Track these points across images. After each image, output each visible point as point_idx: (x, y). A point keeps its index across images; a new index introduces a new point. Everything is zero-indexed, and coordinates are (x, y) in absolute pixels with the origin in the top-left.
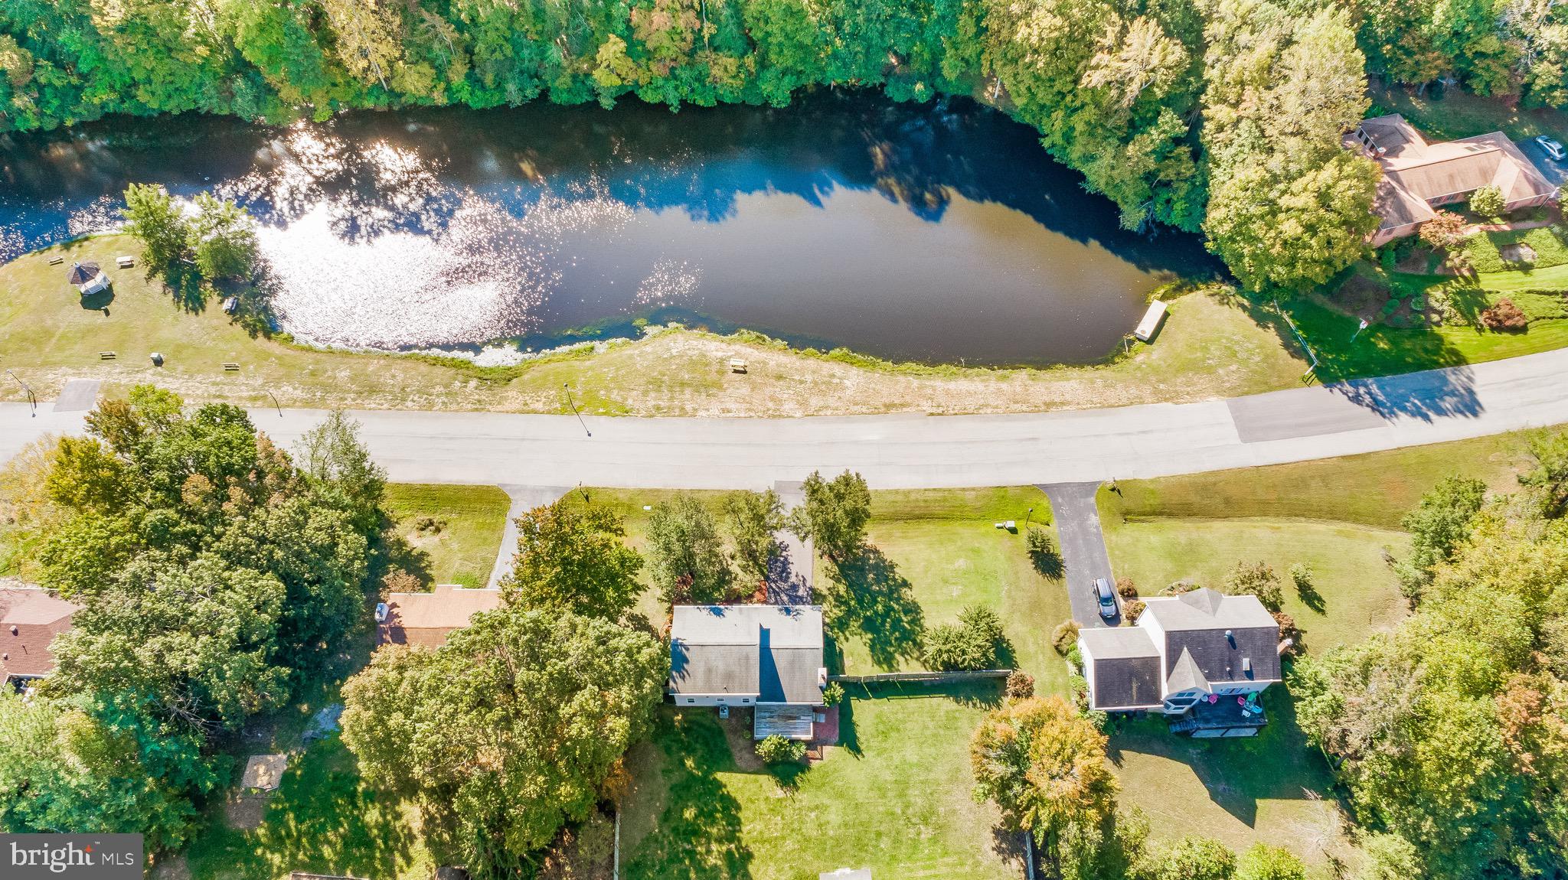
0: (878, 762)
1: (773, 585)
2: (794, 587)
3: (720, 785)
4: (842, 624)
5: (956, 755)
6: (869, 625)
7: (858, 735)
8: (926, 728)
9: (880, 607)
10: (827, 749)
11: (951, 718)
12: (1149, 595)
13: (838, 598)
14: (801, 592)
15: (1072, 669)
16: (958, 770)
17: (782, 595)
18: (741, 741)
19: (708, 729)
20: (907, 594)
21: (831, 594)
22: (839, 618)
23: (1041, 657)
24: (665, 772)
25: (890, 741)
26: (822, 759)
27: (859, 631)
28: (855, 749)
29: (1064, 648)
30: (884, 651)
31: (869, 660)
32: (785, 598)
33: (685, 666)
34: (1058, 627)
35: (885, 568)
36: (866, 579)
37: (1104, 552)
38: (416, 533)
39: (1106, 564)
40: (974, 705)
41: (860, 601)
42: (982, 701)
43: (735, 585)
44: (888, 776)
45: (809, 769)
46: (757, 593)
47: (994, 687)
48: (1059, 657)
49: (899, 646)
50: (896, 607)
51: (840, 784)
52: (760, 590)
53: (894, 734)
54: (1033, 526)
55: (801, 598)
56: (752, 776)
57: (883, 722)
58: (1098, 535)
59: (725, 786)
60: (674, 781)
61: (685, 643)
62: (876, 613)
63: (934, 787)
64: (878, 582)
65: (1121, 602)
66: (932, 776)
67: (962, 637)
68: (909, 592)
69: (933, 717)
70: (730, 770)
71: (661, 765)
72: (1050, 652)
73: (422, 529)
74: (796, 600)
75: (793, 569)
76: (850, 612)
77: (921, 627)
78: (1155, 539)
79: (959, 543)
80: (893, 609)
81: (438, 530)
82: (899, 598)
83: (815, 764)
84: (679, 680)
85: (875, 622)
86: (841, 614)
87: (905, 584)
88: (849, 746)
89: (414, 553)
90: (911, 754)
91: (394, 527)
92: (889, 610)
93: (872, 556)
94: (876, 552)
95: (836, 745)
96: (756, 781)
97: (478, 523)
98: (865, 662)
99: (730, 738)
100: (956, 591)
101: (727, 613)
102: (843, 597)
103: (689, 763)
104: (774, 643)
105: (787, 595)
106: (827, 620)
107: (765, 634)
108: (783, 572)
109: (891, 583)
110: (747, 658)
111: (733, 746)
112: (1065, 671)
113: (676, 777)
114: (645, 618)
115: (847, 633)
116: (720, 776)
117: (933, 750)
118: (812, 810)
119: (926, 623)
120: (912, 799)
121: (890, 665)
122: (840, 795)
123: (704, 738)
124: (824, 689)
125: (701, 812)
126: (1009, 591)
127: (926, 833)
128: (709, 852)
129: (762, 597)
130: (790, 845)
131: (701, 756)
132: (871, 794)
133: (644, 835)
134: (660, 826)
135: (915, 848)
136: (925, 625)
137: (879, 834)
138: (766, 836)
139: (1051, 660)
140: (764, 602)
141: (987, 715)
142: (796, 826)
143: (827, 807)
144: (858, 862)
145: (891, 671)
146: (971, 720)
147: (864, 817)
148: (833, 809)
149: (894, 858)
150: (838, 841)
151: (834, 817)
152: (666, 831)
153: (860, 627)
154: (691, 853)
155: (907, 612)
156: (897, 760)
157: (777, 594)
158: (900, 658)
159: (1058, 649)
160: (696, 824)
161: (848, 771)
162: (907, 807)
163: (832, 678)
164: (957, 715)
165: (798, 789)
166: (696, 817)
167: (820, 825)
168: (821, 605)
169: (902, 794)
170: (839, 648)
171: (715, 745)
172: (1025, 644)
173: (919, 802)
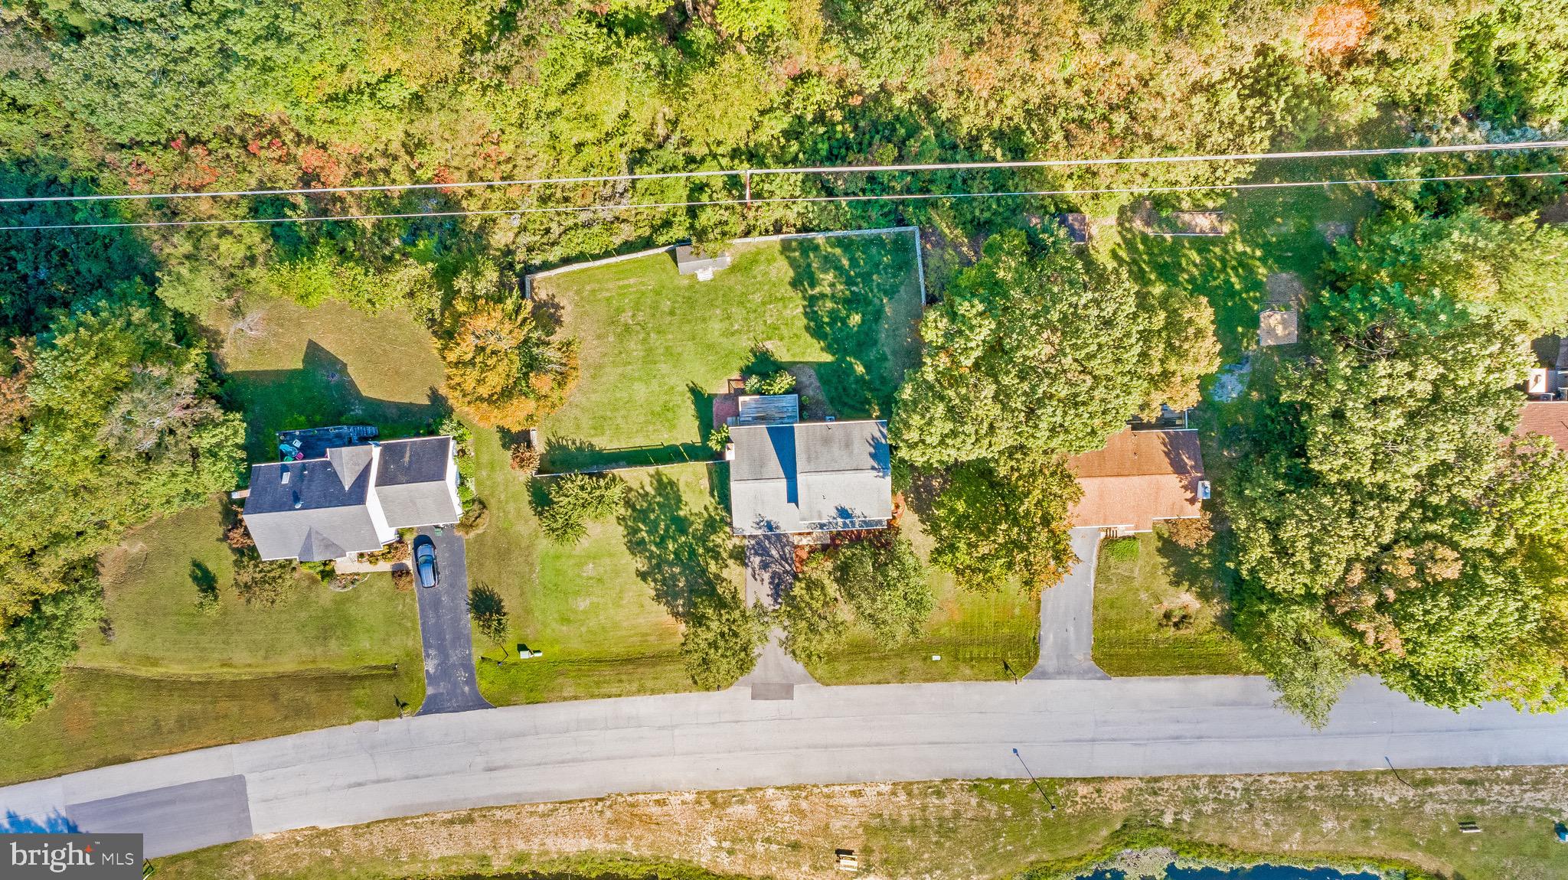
0: (673, 381)
1: (788, 567)
2: (765, 566)
3: (828, 349)
4: (712, 525)
5: (595, 391)
6: (682, 525)
7: (693, 407)
8: (624, 417)
9: (671, 547)
10: (724, 390)
11: (599, 429)
12: (381, 574)
13: (716, 556)
14: (756, 560)
15: (471, 484)
16: (594, 377)
17: (777, 556)
18: (811, 393)
19: (845, 404)
21: (724, 560)
22: (715, 532)
23: (503, 497)
24: (884, 358)
25: (661, 402)
26: (729, 381)
27: (692, 518)
28: (695, 391)
29: (476, 506)
30: (667, 497)
31: (682, 486)
32: (774, 552)
33: (872, 450)
34: (480, 531)
35: (666, 594)
36: (687, 581)
37: (423, 624)
38: (1191, 611)
39: (422, 610)
40: (574, 443)
41: (693, 553)
42: (566, 447)
43: (829, 565)
44: (664, 368)
45: (741, 370)
46: (805, 556)
47: (553, 463)
48: (483, 498)
49: (650, 504)
50: (653, 548)
51: (710, 358)
52: (802, 561)
53: (658, 409)
54: (499, 655)
55: (756, 554)
56: (797, 360)
57: (668, 420)
58: (427, 645)
59: (822, 349)
60: (874, 349)
61: (875, 473)
62: (675, 540)
63: (617, 359)
64: (673, 577)
65: (409, 563)
66: (620, 370)
67: (583, 506)
68: (640, 566)
69: (618, 427)
70: (820, 365)
71: (889, 364)
72: (492, 503)
73: (1184, 617)
74: (761, 549)
75: (767, 588)
76: (703, 539)
77: (626, 527)
78: (364, 643)
79: (584, 629)
80: (657, 545)
81: (1167, 616)
82: (650, 559)
83: (736, 375)
84: (878, 435)
85: (676, 529)
86: (712, 537)
87: (643, 576)
88: (703, 395)
89: (1187, 584)
90: (640, 391)
91: (1216, 617)
92: (661, 543)
93: (681, 609)
94: (676, 615)
95: (716, 395)
96: (793, 355)
97: (1124, 628)
98: (687, 484)
99: (822, 396)
100: (589, 569)
101: (834, 513)
102: (712, 557)
103: (860, 369)
104: (783, 484)
105: (772, 556)
106: (727, 529)
107: (793, 497)
108: (778, 585)
109: (659, 577)
110: (809, 460)
111: (819, 388)
112: (479, 484)
113: (872, 355)
115: (706, 515)
116: (828, 358)
117: (618, 396)
118: (737, 331)
119: (621, 530)
120: (639, 347)
121: (660, 481)
122: (710, 347)
123: (848, 395)
124: (728, 440)
125: (844, 321)
126: (532, 572)
127: (626, 317)
128: (832, 285)
129: (800, 553)
130: (757, 298)
131: (848, 376)
132: (680, 350)
133: (896, 296)
134: (882, 305)
135: (637, 303)
136: (621, 528)
137: (672, 313)
138: (780, 304)
139: (492, 494)
140: (796, 547)
141: (562, 433)
142: (752, 316)
143: (723, 335)
144: (691, 287)
145: (658, 473)
146: (578, 427)
147: (687, 328)
148: (717, 334)
149: (658, 293)
150: (711, 304)
151: (716, 327)
152: (876, 301)
153: (692, 523)
154: (850, 282)
155: (642, 542)
156: (655, 383)
157: (783, 558)
158: (649, 489)
159: (483, 505)
160: (848, 310)
161: (703, 370)
162: (644, 339)
163: (720, 455)
164: (592, 432)
165: (752, 350)
166: (848, 317)
167: (729, 318)
168: (734, 547)
169: (649, 351)
170: (713, 496)
171: (836, 389)
172: (518, 511)
173: (632, 345)
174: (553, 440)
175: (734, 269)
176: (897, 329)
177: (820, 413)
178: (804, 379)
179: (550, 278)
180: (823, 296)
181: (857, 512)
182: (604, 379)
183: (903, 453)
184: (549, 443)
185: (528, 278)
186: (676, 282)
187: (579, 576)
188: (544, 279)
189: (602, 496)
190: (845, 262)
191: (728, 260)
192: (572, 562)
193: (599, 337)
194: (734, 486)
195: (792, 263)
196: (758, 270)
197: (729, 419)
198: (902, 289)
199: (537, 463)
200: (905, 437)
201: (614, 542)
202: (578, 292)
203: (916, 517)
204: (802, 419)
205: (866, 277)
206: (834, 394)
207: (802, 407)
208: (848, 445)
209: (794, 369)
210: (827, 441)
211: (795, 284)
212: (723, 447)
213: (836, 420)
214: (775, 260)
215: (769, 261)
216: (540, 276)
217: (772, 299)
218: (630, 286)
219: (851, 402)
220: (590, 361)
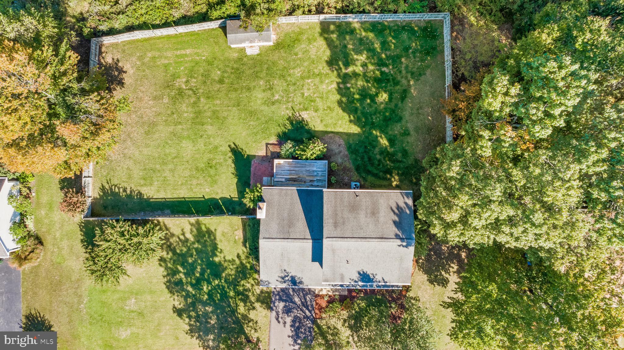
0: (217, 141)
1: (308, 313)
2: (287, 311)
3: (357, 122)
4: (243, 272)
5: (147, 146)
6: (216, 270)
7: (233, 166)
8: (172, 171)
9: (205, 288)
10: (262, 152)
11: (147, 180)
13: (245, 299)
14: (281, 305)
17: (299, 303)
18: (340, 161)
19: (369, 172)
20: (178, 302)
21: (252, 303)
22: (245, 278)
23: (58, 235)
24: (406, 133)
25: (205, 160)
26: (267, 144)
27: (226, 264)
28: (236, 153)
29: (32, 242)
30: (204, 245)
31: (218, 235)
32: (297, 299)
33: (397, 219)
34: (34, 263)
35: (199, 330)
36: (218, 319)
40: (125, 190)
41: (224, 296)
42: (118, 194)
43: (345, 314)
44: (210, 129)
45: (279, 136)
46: (324, 305)
47: (105, 207)
48: (40, 235)
49: (189, 249)
50: (190, 289)
51: (252, 123)
52: (321, 309)
53: (202, 165)
55: (281, 299)
56: (329, 129)
57: (210, 176)
59: (351, 121)
60: (399, 125)
61: (399, 242)
62: (209, 283)
63: (170, 119)
64: (206, 315)
66: (171, 129)
67: (122, 251)
68: (177, 303)
69: (165, 179)
70: (348, 135)
71: (411, 139)
72: (48, 240)
74: (284, 295)
75: (288, 331)
76: (234, 284)
77: (167, 268)
80: (192, 285)
82: (186, 298)
83: (273, 140)
84: (402, 205)
85: (211, 273)
86: (242, 282)
87: (179, 312)
88: (243, 156)
90: (187, 148)
92: (197, 285)
93: (210, 343)
94: (206, 348)
95: (254, 156)
96: (326, 126)
98: (223, 234)
99: (349, 164)
100: (132, 305)
101: (356, 276)
102: (241, 300)
103: (384, 142)
104: (308, 245)
105: (294, 303)
106: (256, 276)
107: (318, 257)
108: (298, 328)
109: (193, 314)
110: (336, 225)
111: (347, 156)
112: (37, 222)
113: (396, 129)
114: (431, 282)
115: (238, 262)
116: (355, 129)
117: (167, 151)
118: (277, 101)
119: (162, 271)
120: (190, 109)
121: (199, 230)
122: (252, 113)
123: (372, 165)
124: (261, 199)
125: (373, 98)
126: (80, 302)
127: (181, 83)
128: (364, 65)
129: (319, 301)
130: (297, 73)
131: (374, 147)
132: (225, 114)
133: (423, 78)
134: (409, 86)
135: (191, 71)
136: (162, 269)
137: (221, 81)
138: (317, 80)
139: (48, 232)
140: (317, 296)
141: (115, 181)
142: (292, 88)
143: (264, 103)
144: (240, 59)
145: (198, 223)
146: (130, 177)
147: (233, 95)
148: (259, 102)
149: (210, 63)
150: (256, 76)
151: (259, 95)
152: (404, 81)
153: (226, 268)
154: (381, 63)
155: (179, 283)
156: (201, 144)
157: (305, 304)
158: (189, 236)
159: (39, 241)
160: (377, 88)
161: (244, 134)
162: (195, 103)
163: (253, 212)
164: (142, 182)
165: (289, 119)
166: (377, 95)
167: (271, 89)
168: (262, 292)
169: (198, 113)
170: (246, 247)
171: (362, 158)
172: (71, 248)
173: (184, 107)
174: (107, 187)
175: (278, 46)
176: (421, 108)
177: (346, 179)
178: (334, 147)
179: (117, 44)
180: (355, 75)
181: (379, 278)
182: (156, 136)
183: (437, 230)
184: (103, 188)
185: (94, 40)
186: (227, 54)
187: (122, 309)
188: (113, 45)
189: (140, 243)
190: (377, 46)
191: (274, 37)
192: (116, 296)
193: (155, 98)
194: (262, 243)
195: (330, 43)
196: (299, 48)
197: (265, 179)
198: (428, 72)
199: (86, 208)
200: (445, 217)
201: (155, 281)
202: (140, 58)
203: (425, 277)
204: (330, 185)
205: (395, 59)
206: (360, 162)
207: (331, 172)
208: (374, 213)
209: (326, 137)
210: (354, 208)
211: (331, 63)
212: (256, 205)
213: (362, 187)
214: (315, 40)
215: (310, 41)
216: (107, 40)
217: (310, 74)
218: (186, 55)
219: (375, 171)
220: (146, 119)
